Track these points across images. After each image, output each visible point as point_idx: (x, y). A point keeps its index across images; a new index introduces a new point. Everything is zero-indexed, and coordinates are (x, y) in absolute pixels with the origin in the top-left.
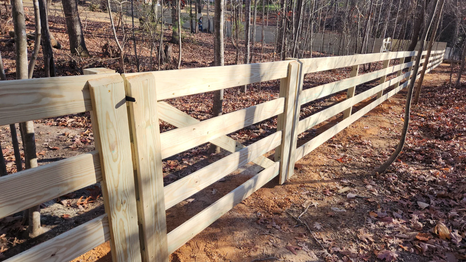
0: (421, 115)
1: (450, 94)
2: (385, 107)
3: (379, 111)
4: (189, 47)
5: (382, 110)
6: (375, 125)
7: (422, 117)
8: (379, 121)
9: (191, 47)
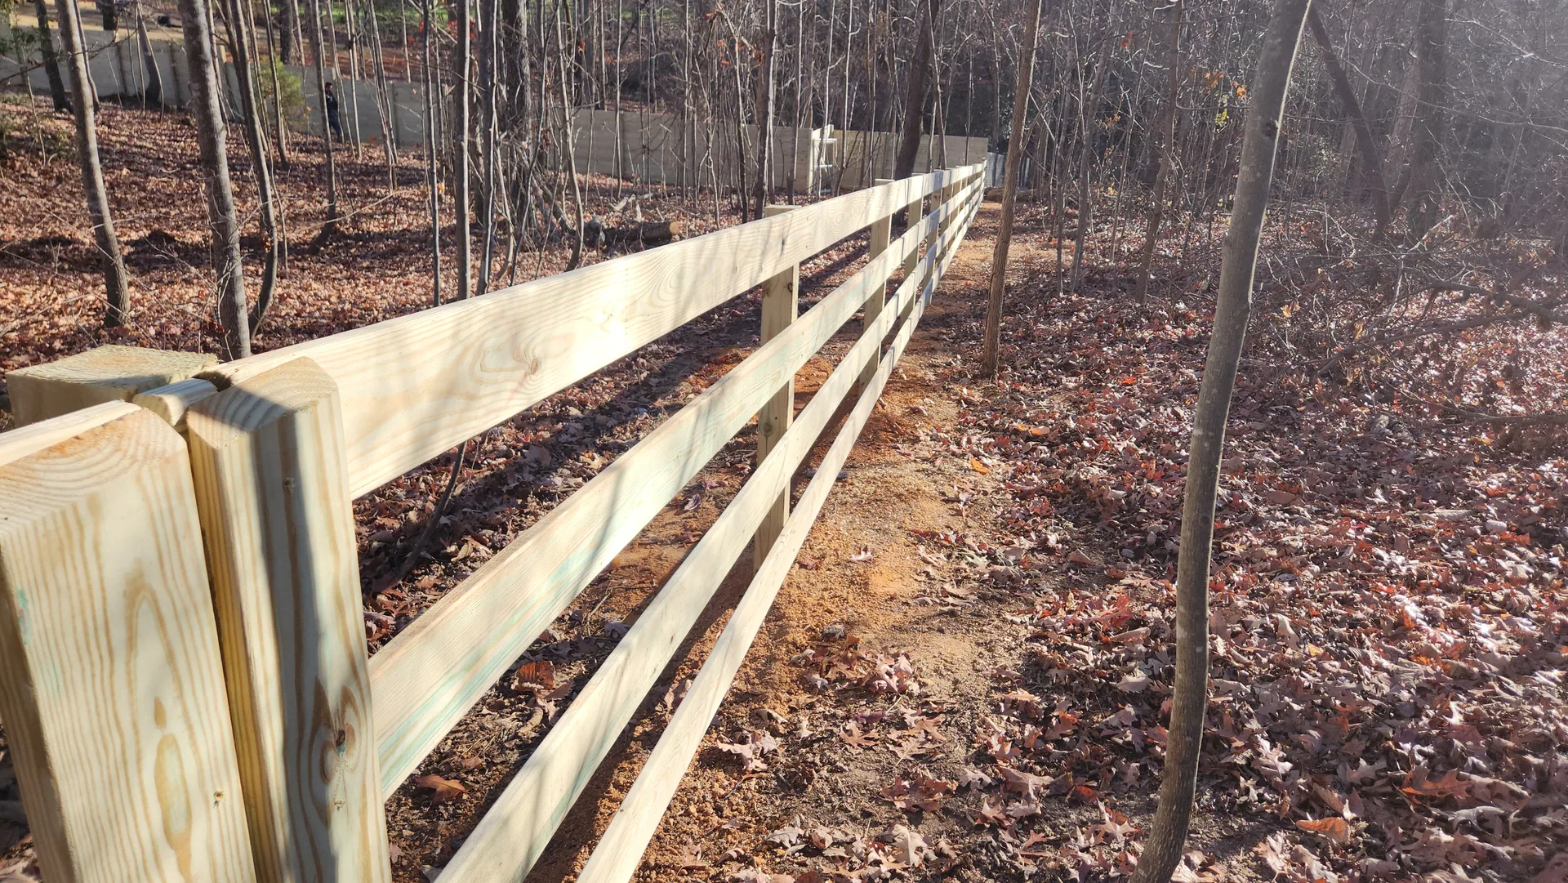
0: (1034, 430)
1: (1074, 319)
2: (896, 408)
3: (883, 435)
4: (35, 174)
5: (890, 423)
6: (892, 526)
7: (1035, 438)
8: (899, 496)
9: (43, 173)
